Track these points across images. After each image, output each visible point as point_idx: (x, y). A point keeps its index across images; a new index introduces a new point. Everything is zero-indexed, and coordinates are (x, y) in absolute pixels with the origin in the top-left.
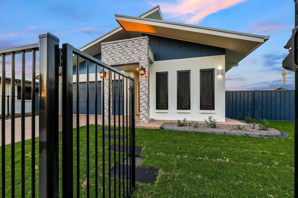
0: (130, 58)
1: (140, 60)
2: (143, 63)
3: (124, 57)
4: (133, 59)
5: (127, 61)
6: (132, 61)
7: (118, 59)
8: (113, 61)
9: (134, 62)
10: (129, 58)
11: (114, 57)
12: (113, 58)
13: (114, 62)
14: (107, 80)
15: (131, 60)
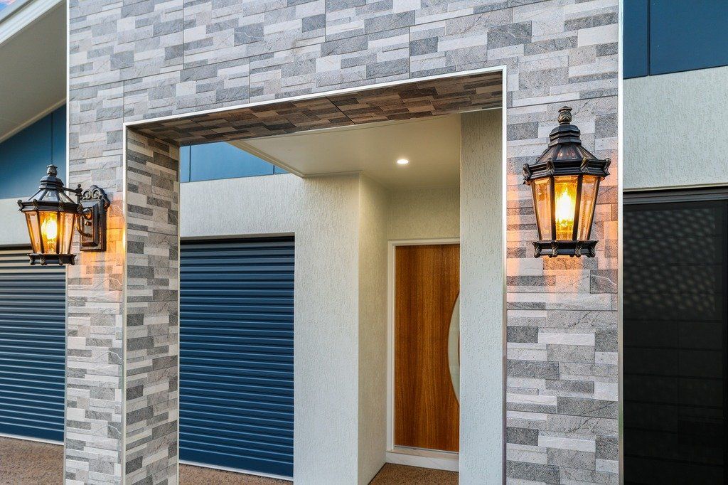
0: (372, 30)
1: (509, 42)
2: (546, 77)
3: (293, 26)
4: (404, 39)
5: (329, 65)
6: (403, 66)
7: (225, 47)
8: (173, 73)
9: (427, 67)
10: (358, 24)
11: (191, 35)
12: (172, 40)
13: (186, 90)
14: (113, 286)
15: (387, 47)
